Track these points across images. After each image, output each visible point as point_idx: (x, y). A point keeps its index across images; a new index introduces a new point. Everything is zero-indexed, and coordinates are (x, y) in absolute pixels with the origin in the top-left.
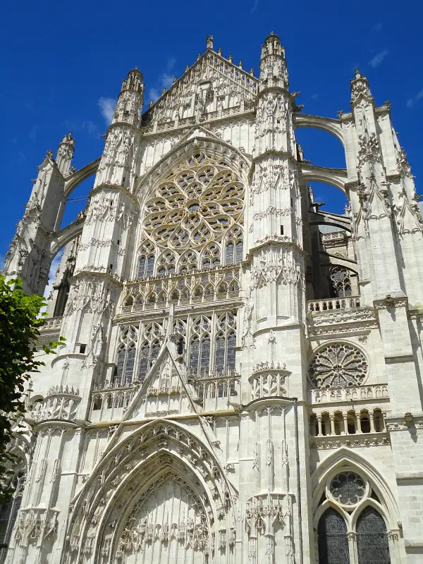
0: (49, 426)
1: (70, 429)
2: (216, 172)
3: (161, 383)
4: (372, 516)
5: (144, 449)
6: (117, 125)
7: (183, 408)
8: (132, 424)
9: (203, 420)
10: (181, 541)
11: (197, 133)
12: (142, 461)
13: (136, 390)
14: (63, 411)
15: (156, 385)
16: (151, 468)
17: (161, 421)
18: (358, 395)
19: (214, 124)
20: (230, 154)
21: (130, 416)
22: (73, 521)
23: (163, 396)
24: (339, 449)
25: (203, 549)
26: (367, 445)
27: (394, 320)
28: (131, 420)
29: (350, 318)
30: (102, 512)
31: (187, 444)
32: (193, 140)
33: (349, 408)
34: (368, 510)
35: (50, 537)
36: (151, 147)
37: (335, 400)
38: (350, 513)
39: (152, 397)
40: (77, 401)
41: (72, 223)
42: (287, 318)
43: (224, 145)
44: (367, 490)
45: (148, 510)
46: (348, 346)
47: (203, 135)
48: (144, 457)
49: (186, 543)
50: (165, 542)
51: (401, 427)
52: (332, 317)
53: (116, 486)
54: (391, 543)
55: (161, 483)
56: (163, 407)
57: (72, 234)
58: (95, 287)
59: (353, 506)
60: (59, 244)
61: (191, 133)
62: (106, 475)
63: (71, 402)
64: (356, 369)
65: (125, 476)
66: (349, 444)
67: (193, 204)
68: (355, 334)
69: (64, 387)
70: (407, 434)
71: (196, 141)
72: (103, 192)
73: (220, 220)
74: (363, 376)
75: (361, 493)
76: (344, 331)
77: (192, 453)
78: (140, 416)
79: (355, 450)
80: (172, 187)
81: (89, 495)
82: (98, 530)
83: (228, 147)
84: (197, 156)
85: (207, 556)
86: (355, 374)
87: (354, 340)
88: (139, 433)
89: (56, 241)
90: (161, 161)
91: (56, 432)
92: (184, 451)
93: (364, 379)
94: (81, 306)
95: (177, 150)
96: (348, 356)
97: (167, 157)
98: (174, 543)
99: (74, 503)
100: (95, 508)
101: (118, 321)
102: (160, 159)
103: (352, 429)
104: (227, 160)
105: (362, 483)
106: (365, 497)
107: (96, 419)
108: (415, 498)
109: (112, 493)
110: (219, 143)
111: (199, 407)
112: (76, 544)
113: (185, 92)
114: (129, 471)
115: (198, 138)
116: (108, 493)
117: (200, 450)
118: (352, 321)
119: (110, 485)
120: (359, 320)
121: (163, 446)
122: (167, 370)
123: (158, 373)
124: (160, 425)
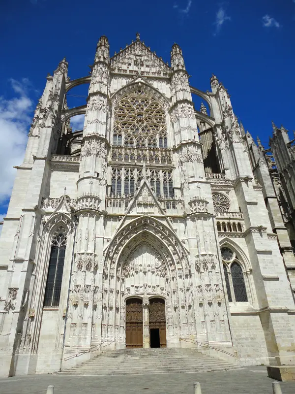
0: (88, 212)
1: (98, 215)
2: (150, 102)
3: (143, 198)
4: (235, 266)
5: (136, 229)
6: (100, 62)
7: (155, 212)
8: (130, 216)
9: (168, 218)
10: (153, 272)
11: (140, 80)
12: (135, 235)
13: (131, 200)
14: (94, 206)
15: (140, 199)
16: (138, 238)
17: (146, 217)
18: (226, 216)
19: (149, 78)
20: (158, 95)
21: (129, 212)
22: (105, 260)
23: (145, 205)
24: (224, 238)
25: (164, 276)
26: (236, 237)
27: (248, 187)
28: (129, 214)
29: (223, 183)
30: (117, 257)
31: (160, 228)
32: (138, 83)
33: (228, 221)
34: (234, 263)
35: (96, 268)
36: (114, 80)
37: (222, 217)
38: (228, 264)
39: (139, 205)
40: (100, 201)
41: (74, 107)
42: (202, 178)
43: (155, 89)
44: (234, 255)
45: (134, 257)
46: (222, 195)
47: (142, 81)
48: (136, 233)
49: (156, 273)
50: (145, 273)
51: (256, 231)
52: (215, 181)
53: (123, 245)
54: (245, 277)
55: (140, 245)
56: (146, 210)
57: (73, 113)
58: (100, 145)
59: (230, 261)
60: (66, 117)
61: (137, 79)
62: (119, 239)
63: (97, 201)
64: (225, 205)
65: (127, 241)
66: (228, 236)
67: (140, 115)
68: (224, 190)
69: (93, 193)
70: (259, 234)
71: (140, 84)
72: (98, 96)
73: (155, 126)
74: (228, 208)
75: (231, 256)
76: (220, 188)
77: (161, 233)
78: (134, 213)
79: (231, 239)
80: (127, 102)
81: (111, 248)
82: (116, 266)
83: (156, 90)
84: (140, 91)
85: (167, 280)
86: (225, 207)
87: (224, 193)
88: (135, 222)
89: (65, 115)
90: (122, 89)
91: (92, 215)
92: (157, 232)
93: (229, 210)
94: (96, 153)
95: (130, 85)
96: (221, 199)
97: (125, 87)
98: (150, 273)
99: (104, 251)
100: (113, 255)
101: (111, 164)
102: (121, 87)
103: (225, 230)
104: (156, 97)
105: (231, 252)
106: (234, 258)
107: (111, 211)
108: (264, 259)
109: (121, 249)
110: (152, 88)
111: (165, 213)
112: (107, 272)
113: (127, 57)
114: (129, 239)
115: (141, 83)
116: (119, 248)
117: (167, 232)
118: (223, 184)
119: (120, 245)
120: (226, 184)
121: (146, 228)
122: (145, 192)
123: (141, 194)
124: (146, 218)
